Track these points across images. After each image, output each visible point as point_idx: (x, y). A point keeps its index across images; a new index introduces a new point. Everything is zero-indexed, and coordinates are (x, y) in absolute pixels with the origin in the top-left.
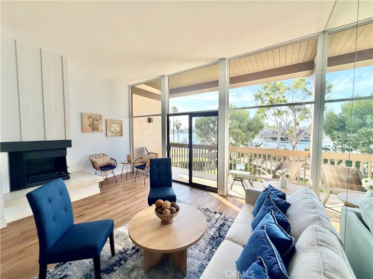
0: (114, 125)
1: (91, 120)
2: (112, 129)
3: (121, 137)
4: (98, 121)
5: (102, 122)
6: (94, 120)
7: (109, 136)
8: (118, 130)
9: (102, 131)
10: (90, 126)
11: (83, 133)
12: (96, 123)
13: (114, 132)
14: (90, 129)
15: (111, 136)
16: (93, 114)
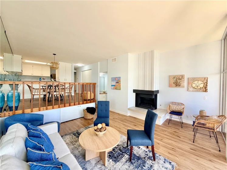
0: (196, 82)
1: (175, 79)
2: (194, 85)
3: (204, 93)
4: (181, 79)
5: (184, 80)
6: (178, 79)
7: (190, 91)
8: (202, 86)
9: (183, 87)
10: (174, 83)
11: (169, 88)
12: (179, 81)
13: (196, 88)
14: (174, 85)
15: (192, 91)
16: (177, 75)
